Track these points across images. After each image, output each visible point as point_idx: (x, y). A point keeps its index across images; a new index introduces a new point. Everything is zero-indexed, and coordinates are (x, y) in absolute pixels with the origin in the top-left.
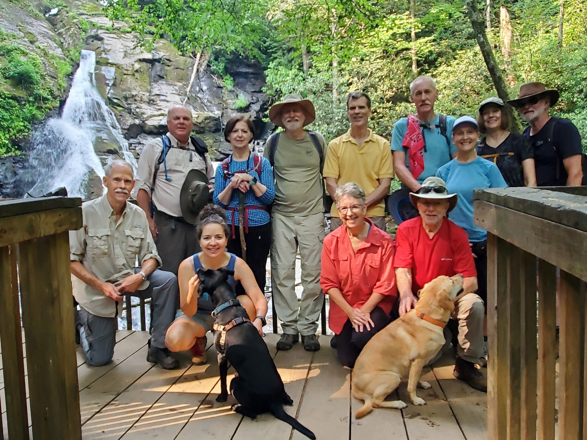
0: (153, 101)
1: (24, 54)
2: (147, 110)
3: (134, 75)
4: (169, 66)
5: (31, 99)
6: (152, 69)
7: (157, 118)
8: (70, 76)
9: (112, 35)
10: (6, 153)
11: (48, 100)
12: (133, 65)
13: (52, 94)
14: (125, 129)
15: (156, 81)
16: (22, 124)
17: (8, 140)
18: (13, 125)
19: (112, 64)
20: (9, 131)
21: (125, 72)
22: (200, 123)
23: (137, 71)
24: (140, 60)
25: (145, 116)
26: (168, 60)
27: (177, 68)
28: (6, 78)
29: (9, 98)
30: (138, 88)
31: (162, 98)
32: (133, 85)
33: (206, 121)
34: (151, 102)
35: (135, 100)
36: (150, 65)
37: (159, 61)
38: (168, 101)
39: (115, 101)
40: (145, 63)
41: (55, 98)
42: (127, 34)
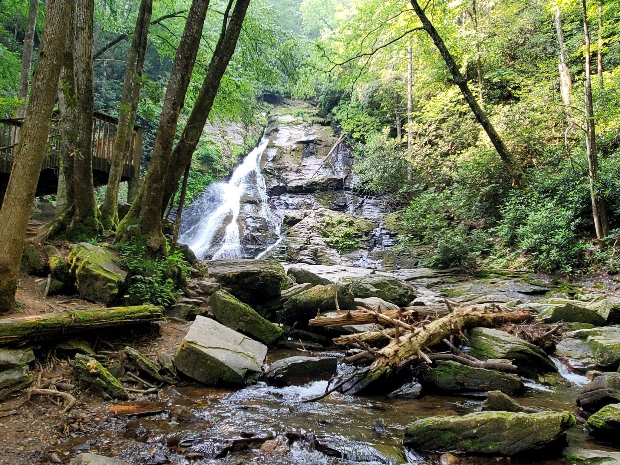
0: (300, 170)
1: (213, 143)
2: (292, 176)
3: (290, 153)
4: (320, 145)
5: (210, 171)
6: (307, 148)
7: (295, 181)
8: (242, 157)
9: (286, 127)
10: (190, 204)
11: (221, 171)
12: (291, 146)
13: (225, 168)
14: (269, 189)
15: (307, 157)
16: (202, 186)
17: (192, 196)
18: (196, 187)
19: (276, 147)
20: (194, 191)
21: (285, 151)
22: (323, 183)
23: (293, 150)
24: (298, 143)
25: (288, 180)
26: (320, 140)
27: (326, 146)
28: (198, 159)
29: (196, 171)
30: (291, 162)
31: (307, 168)
32: (288, 160)
33: (329, 182)
34: (298, 171)
35: (287, 170)
36: (305, 146)
37: (312, 141)
38: (309, 170)
39: (269, 171)
40: (302, 145)
41: (226, 170)
42: (299, 126)
